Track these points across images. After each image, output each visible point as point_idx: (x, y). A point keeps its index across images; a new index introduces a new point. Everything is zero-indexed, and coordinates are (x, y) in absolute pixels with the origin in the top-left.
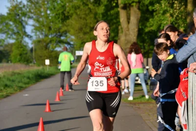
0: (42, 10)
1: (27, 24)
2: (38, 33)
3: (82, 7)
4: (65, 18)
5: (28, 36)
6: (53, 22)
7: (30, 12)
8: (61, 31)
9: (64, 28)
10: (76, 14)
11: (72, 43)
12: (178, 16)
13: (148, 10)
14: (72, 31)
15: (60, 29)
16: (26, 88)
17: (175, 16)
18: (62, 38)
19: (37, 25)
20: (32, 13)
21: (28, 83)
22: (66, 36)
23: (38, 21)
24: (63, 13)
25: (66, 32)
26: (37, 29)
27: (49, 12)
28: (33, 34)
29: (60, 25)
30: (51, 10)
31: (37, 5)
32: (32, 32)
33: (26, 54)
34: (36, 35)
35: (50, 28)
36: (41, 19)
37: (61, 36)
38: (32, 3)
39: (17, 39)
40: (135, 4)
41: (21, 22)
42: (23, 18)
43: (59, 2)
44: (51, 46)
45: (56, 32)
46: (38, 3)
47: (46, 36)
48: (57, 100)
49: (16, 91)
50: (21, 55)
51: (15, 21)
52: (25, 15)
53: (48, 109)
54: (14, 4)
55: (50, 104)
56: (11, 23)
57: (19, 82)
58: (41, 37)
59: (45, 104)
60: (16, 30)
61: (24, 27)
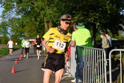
0: (14, 23)
1: (8, 29)
2: (13, 32)
3: (30, 22)
4: (23, 26)
5: (8, 34)
6: (18, 28)
7: (9, 24)
8: (22, 31)
9: (23, 30)
10: (28, 25)
11: (26, 36)
14: (26, 32)
15: (21, 31)
16: (8, 54)
18: (22, 34)
20: (10, 25)
22: (24, 34)
23: (12, 28)
24: (22, 25)
25: (24, 32)
26: (12, 31)
27: (17, 24)
28: (10, 33)
29: (22, 29)
30: (18, 23)
31: (12, 22)
32: (10, 32)
34: (12, 33)
35: (17, 31)
36: (14, 27)
37: (22, 33)
38: (10, 21)
39: (4, 35)
40: (50, 21)
41: (6, 28)
42: (6, 27)
43: (21, 20)
44: (18, 37)
45: (20, 32)
46: (12, 21)
47: (16, 33)
48: (20, 59)
49: (3, 55)
50: (5, 41)
51: (3, 28)
52: (7, 25)
53: (16, 63)
54: (3, 21)
55: (17, 60)
56: (2, 29)
57: (5, 52)
58: (14, 34)
59: (15, 60)
60: (3, 31)
61: (7, 30)
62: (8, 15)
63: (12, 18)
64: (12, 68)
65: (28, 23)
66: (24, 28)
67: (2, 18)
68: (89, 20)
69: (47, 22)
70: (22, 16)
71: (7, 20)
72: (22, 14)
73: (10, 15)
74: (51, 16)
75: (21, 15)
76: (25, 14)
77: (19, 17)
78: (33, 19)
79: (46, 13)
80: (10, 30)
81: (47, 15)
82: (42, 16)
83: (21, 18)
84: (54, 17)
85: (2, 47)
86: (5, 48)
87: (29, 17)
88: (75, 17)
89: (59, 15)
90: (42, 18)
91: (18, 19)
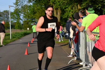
0: (26, 10)
1: (21, 15)
2: (25, 19)
5: (21, 20)
6: (30, 15)
8: (33, 18)
10: (39, 11)
11: (37, 22)
12: (74, 12)
13: (64, 10)
14: (37, 18)
16: (21, 38)
17: (73, 12)
18: (33, 20)
19: (24, 16)
20: (22, 11)
21: (21, 36)
22: (35, 20)
23: (25, 14)
24: (34, 11)
25: (35, 18)
26: (24, 17)
27: (28, 11)
28: (23, 19)
29: (33, 16)
30: (29, 10)
32: (23, 18)
33: (21, 26)
34: (24, 19)
35: (29, 17)
36: (26, 14)
37: (33, 19)
38: (22, 8)
39: (17, 21)
40: (59, 8)
41: (19, 15)
42: (19, 13)
43: (32, 7)
44: (29, 23)
45: (31, 18)
46: (24, 8)
47: (28, 19)
48: (32, 42)
49: (17, 39)
50: (19, 26)
51: (17, 14)
52: (20, 12)
53: (28, 46)
54: (16, 8)
55: (29, 44)
56: (15, 15)
57: (18, 36)
58: (26, 20)
59: (28, 44)
60: (17, 18)
61: (20, 17)
62: (21, 2)
63: (25, 6)
64: (26, 51)
65: (39, 10)
66: (35, 14)
67: (15, 5)
68: (96, 6)
69: (56, 9)
70: (33, 4)
71: (20, 7)
72: (34, 2)
73: (22, 2)
74: (60, 4)
75: (32, 2)
76: (35, 2)
77: (30, 5)
78: (43, 6)
79: (55, 1)
80: (23, 17)
81: (56, 3)
82: (52, 3)
83: (33, 5)
84: (63, 4)
85: (15, 32)
86: (18, 33)
87: (39, 4)
88: (83, 3)
89: (68, 2)
90: (52, 5)
91: (29, 6)
